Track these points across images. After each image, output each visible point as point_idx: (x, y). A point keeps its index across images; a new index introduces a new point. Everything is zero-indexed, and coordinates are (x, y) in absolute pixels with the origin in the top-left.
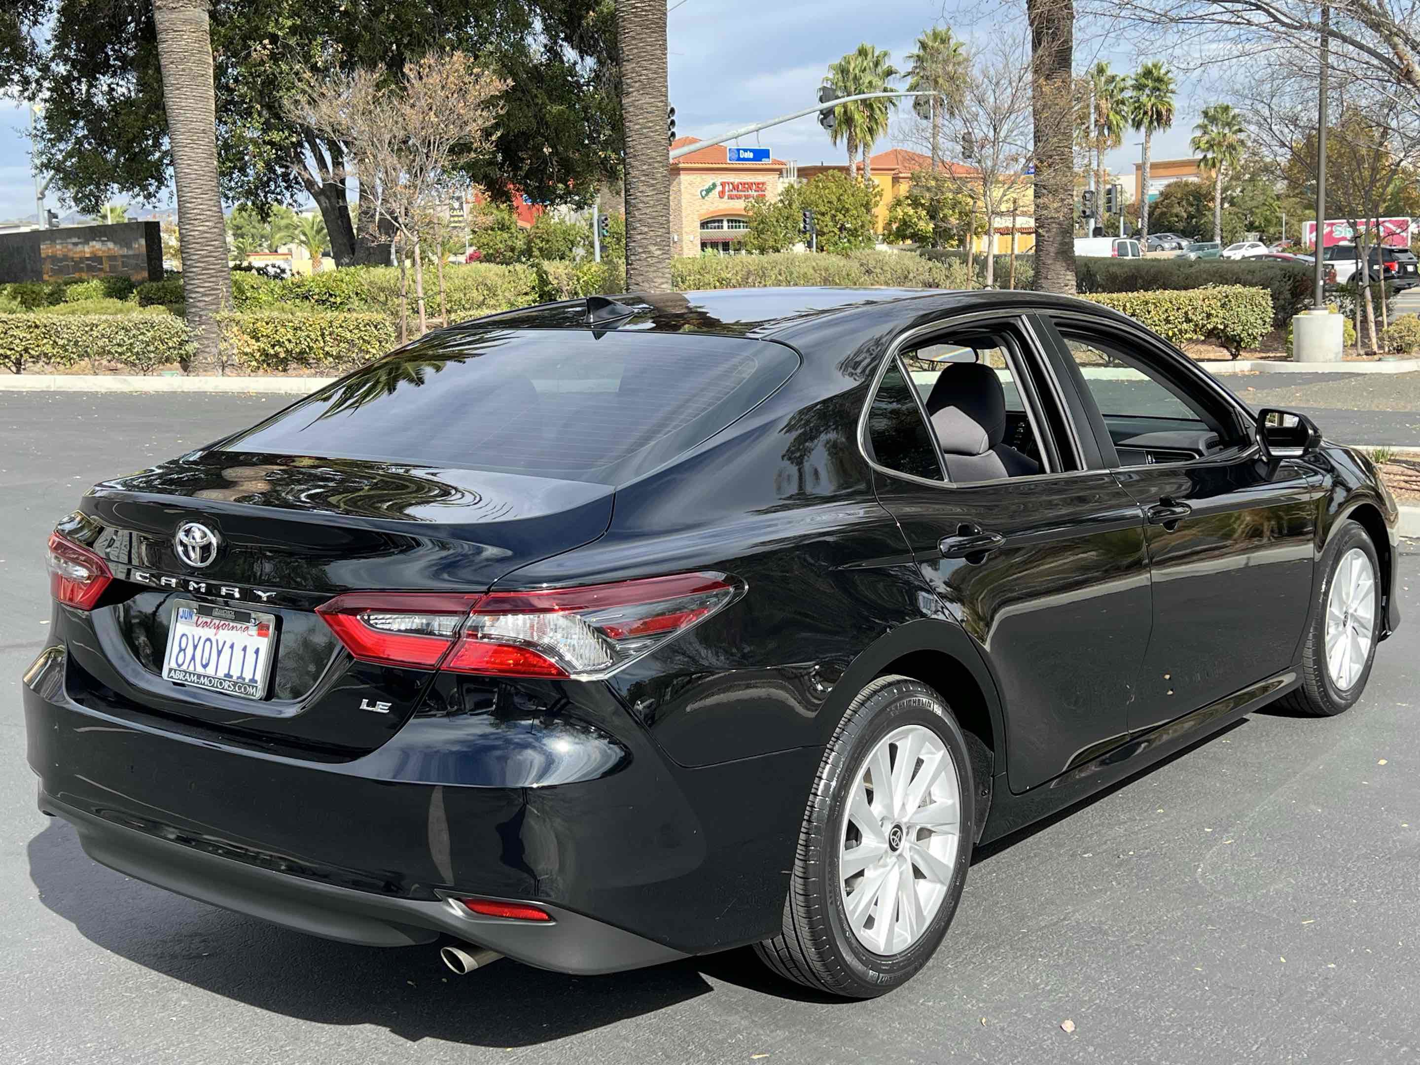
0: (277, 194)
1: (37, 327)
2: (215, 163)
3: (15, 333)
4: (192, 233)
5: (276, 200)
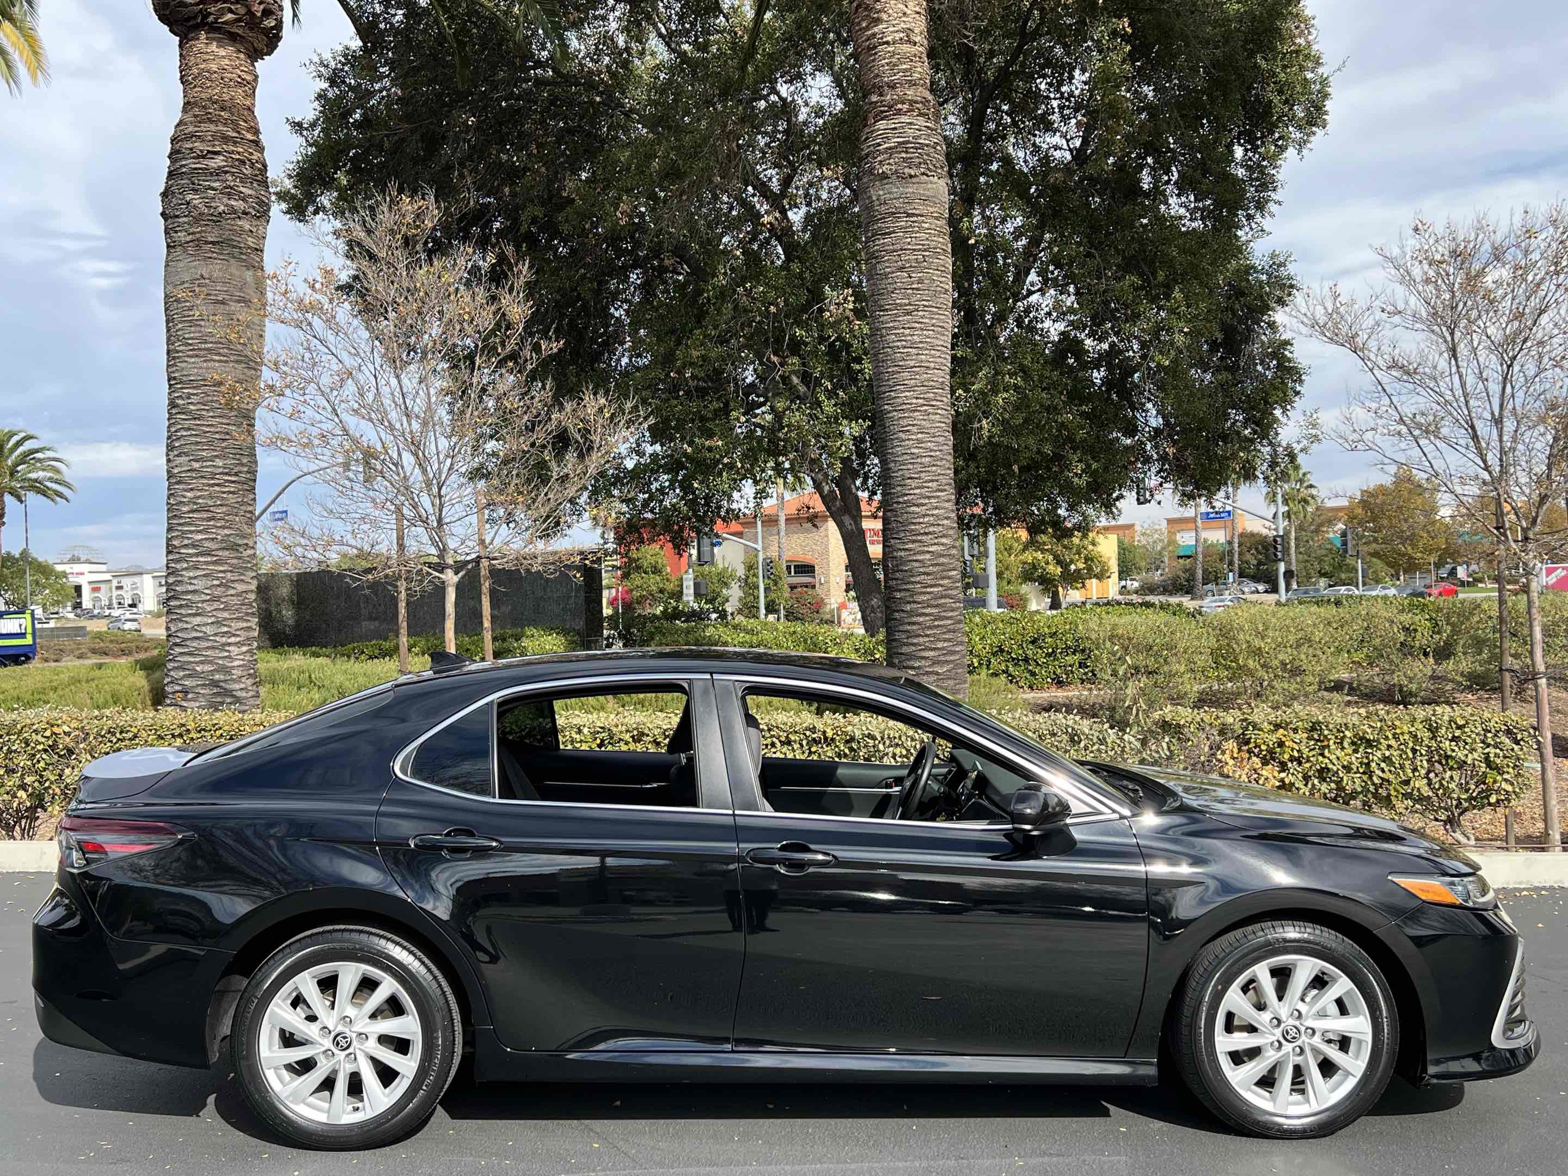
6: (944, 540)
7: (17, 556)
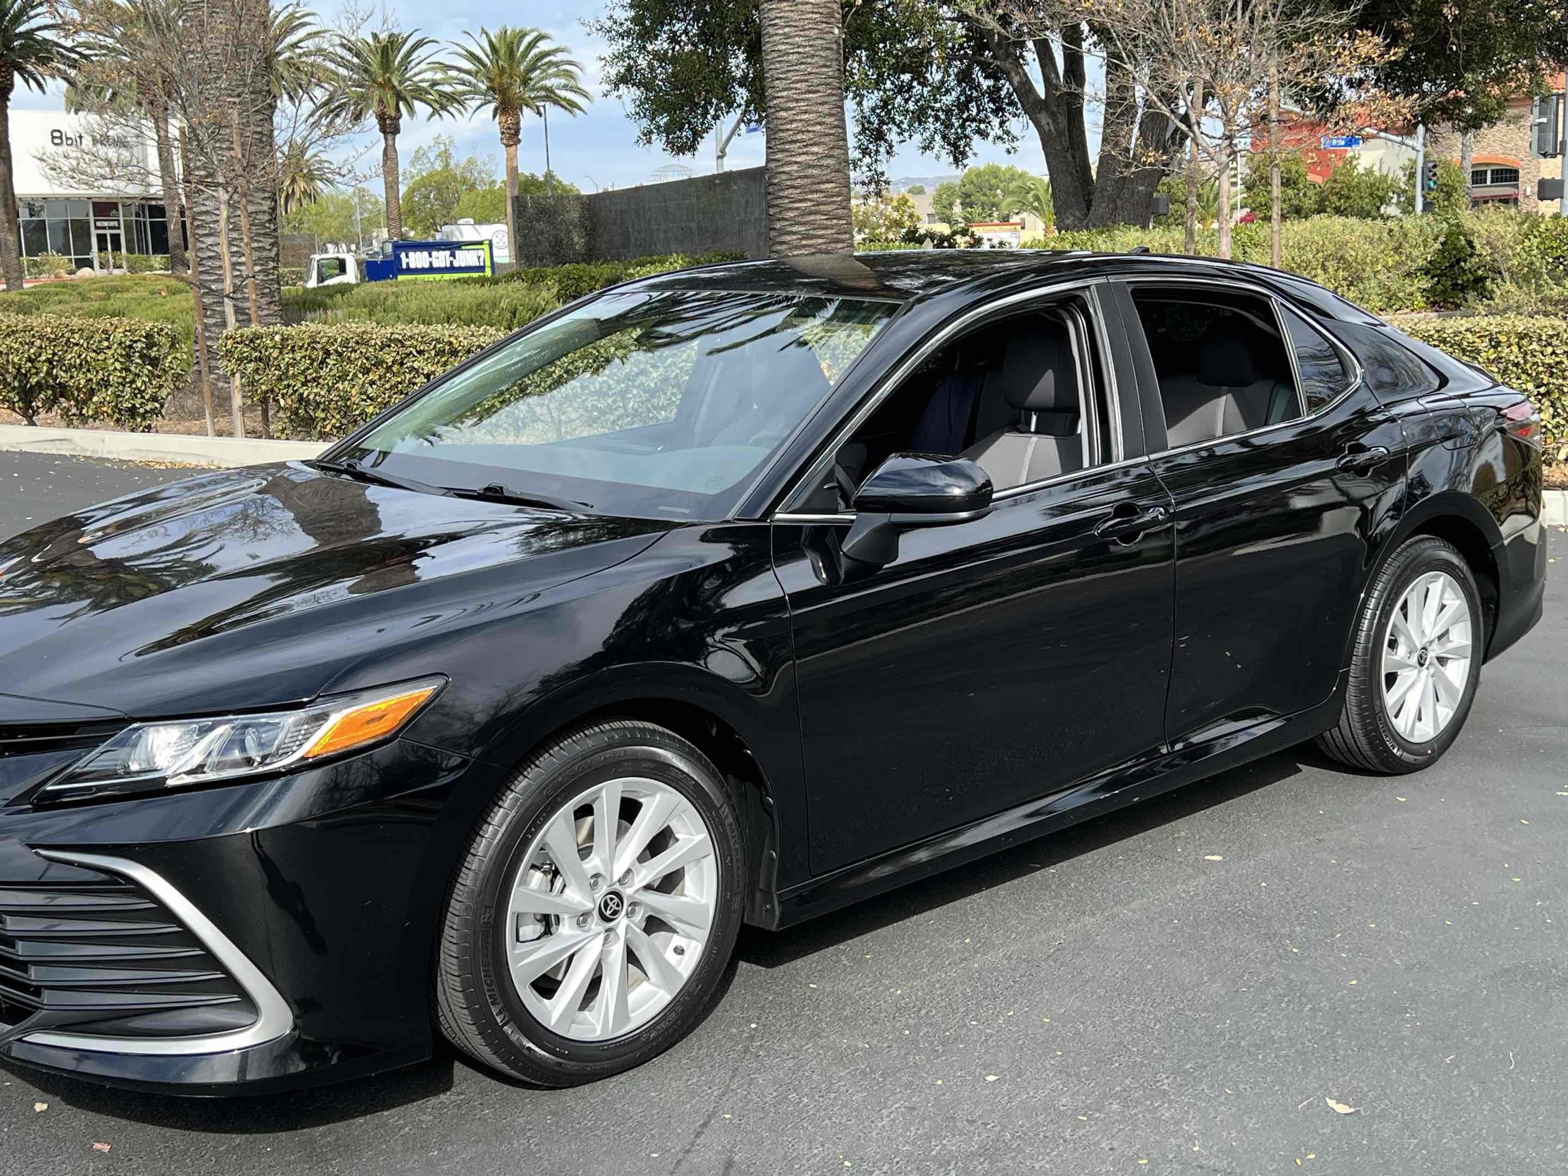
0: (981, 121)
1: (454, 353)
2: (836, 31)
3: (416, 365)
4: (787, 169)
5: (979, 132)
6: (815, 149)
7: (542, 179)
